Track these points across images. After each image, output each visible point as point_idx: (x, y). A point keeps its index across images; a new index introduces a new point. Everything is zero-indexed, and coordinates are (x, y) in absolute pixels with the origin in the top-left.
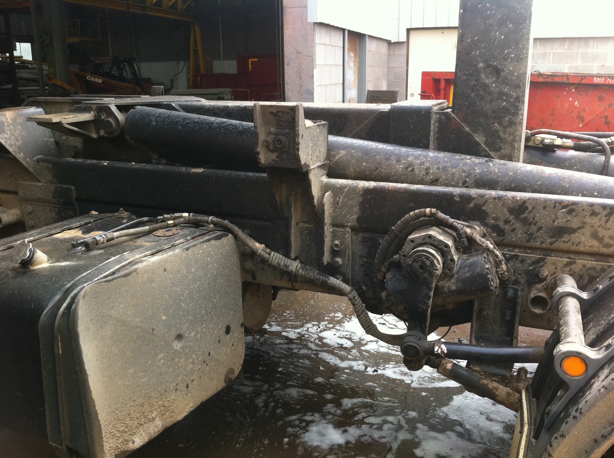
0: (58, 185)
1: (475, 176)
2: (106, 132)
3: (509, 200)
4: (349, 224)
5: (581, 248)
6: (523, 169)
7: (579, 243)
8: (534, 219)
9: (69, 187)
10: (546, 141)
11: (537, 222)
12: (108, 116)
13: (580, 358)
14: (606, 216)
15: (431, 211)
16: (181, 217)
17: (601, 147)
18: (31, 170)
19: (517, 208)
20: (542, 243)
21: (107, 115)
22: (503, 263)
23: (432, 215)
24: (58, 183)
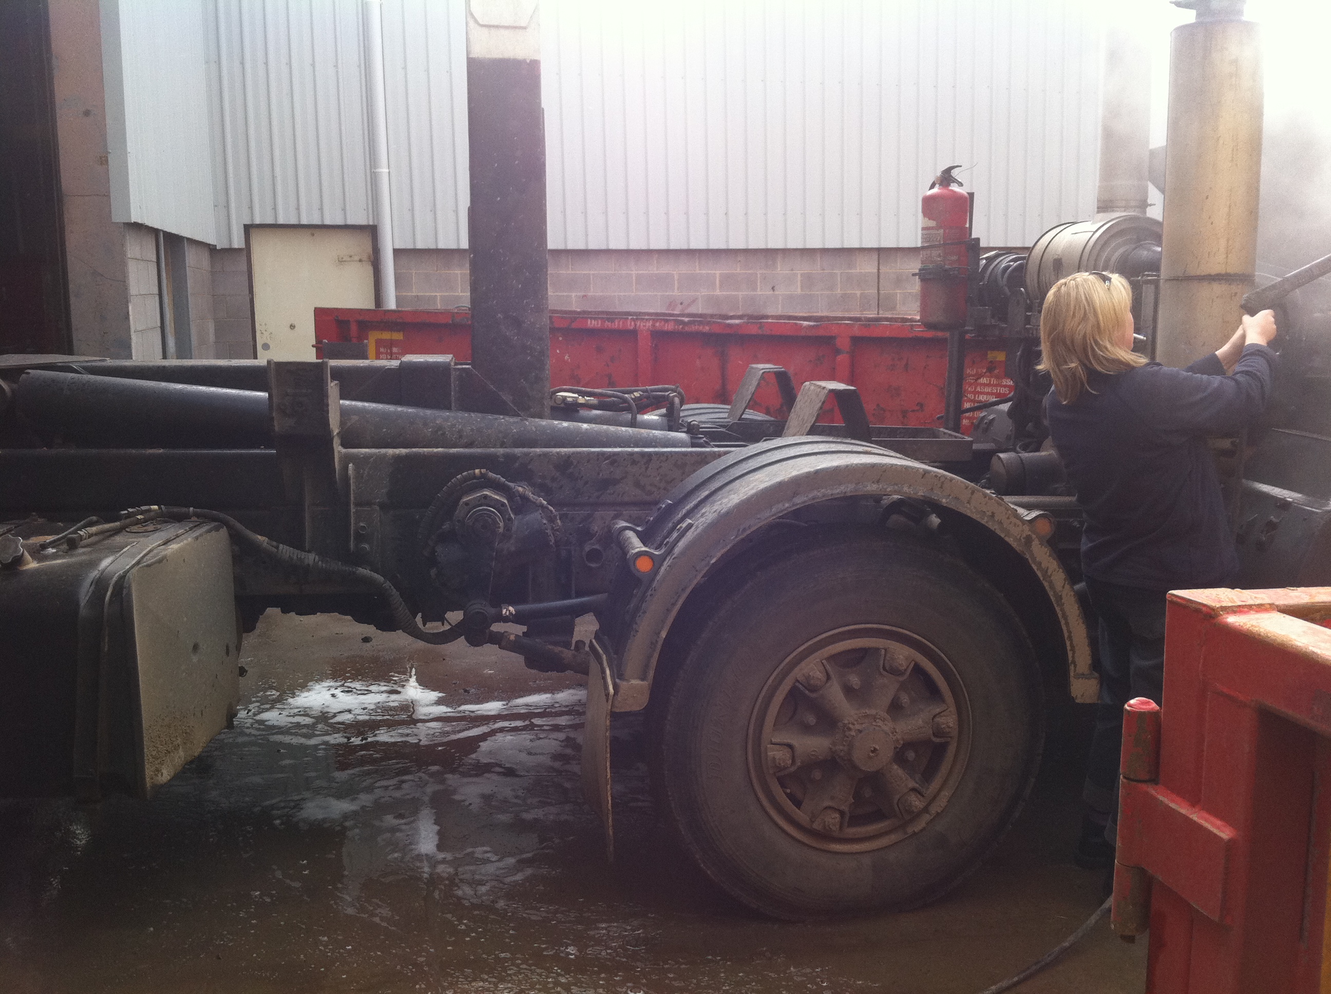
1: (512, 436)
3: (555, 456)
4: (377, 501)
5: (626, 499)
6: (560, 426)
7: (623, 493)
8: (579, 474)
10: (569, 399)
11: (582, 477)
13: (647, 556)
14: (645, 464)
15: (481, 472)
16: (150, 511)
17: (627, 405)
19: (562, 463)
20: (590, 497)
22: (558, 518)
23: (483, 476)
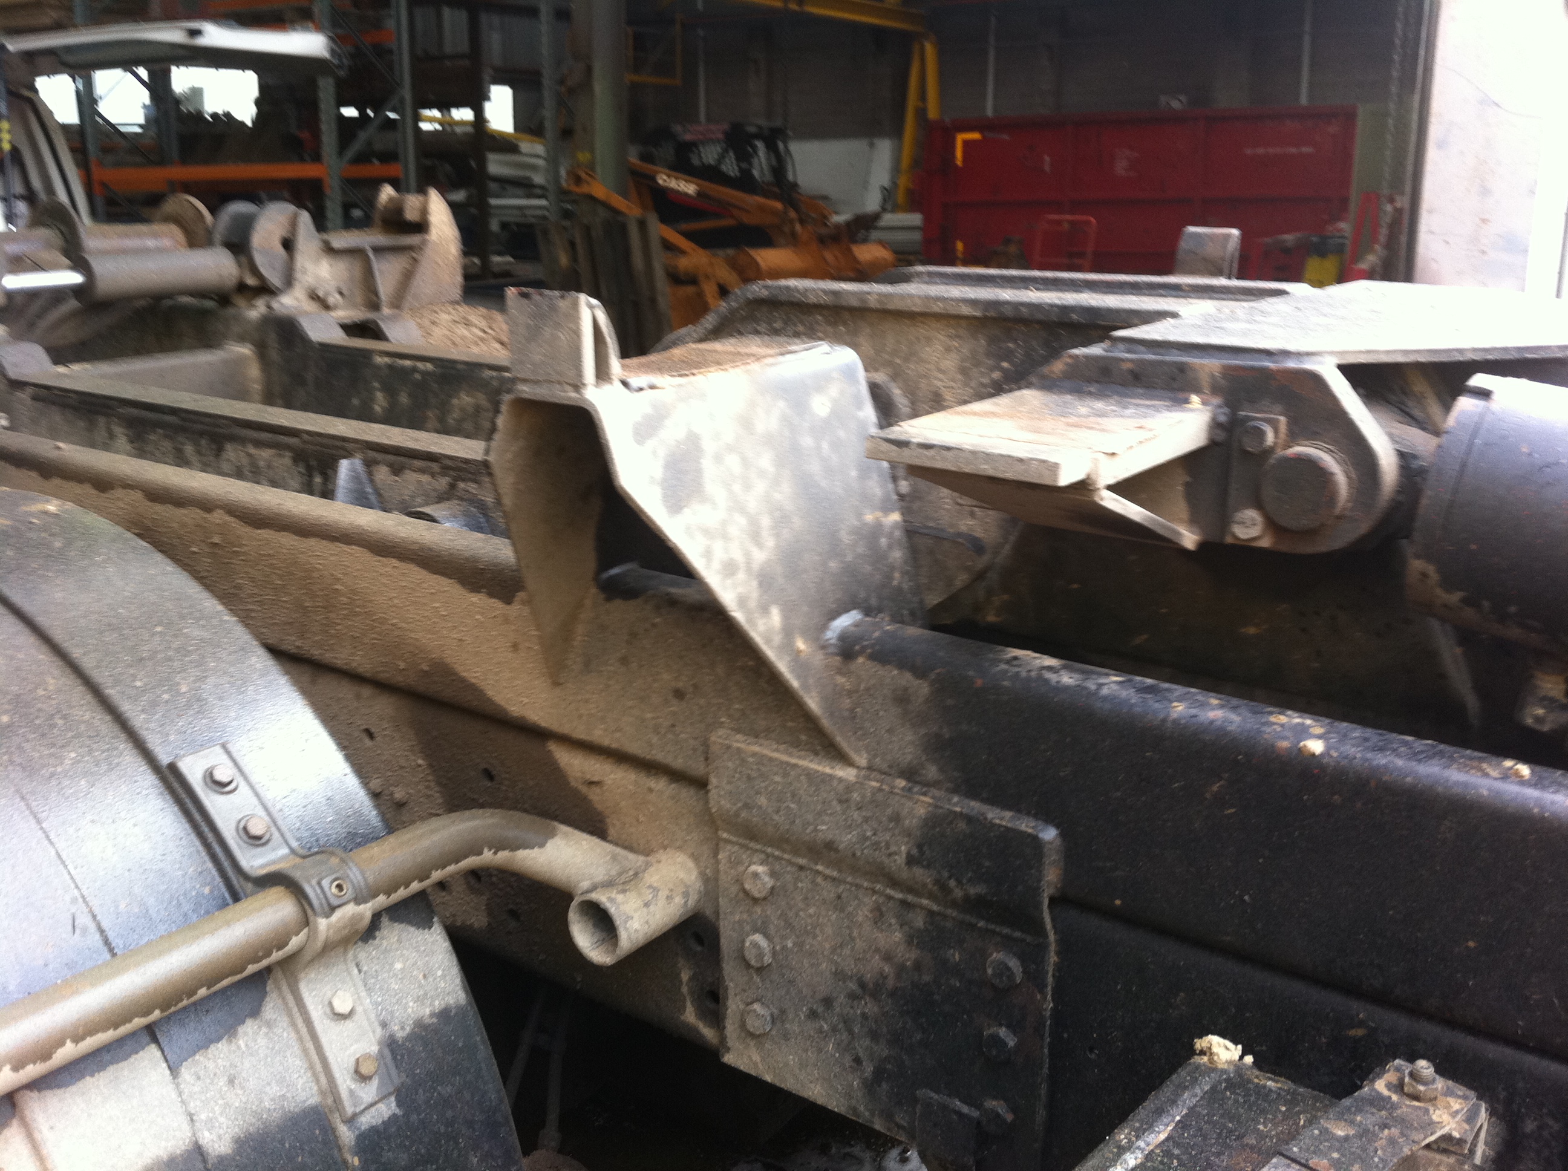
0: (958, 804)
2: (1272, 525)
9: (1026, 825)
12: (1298, 431)
18: (813, 703)
21: (1293, 422)
24: (955, 791)
